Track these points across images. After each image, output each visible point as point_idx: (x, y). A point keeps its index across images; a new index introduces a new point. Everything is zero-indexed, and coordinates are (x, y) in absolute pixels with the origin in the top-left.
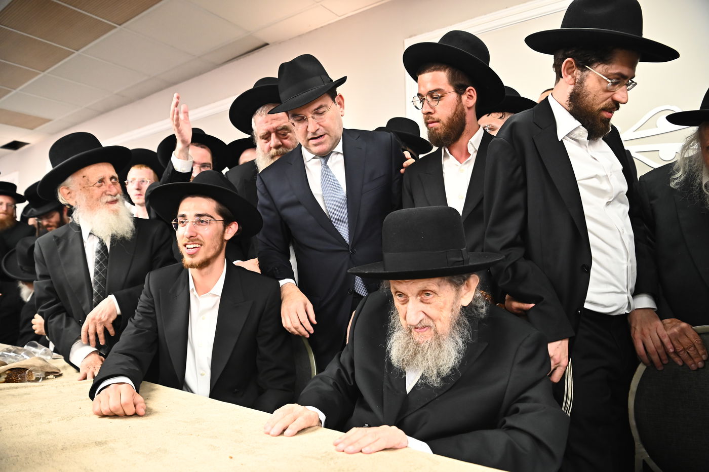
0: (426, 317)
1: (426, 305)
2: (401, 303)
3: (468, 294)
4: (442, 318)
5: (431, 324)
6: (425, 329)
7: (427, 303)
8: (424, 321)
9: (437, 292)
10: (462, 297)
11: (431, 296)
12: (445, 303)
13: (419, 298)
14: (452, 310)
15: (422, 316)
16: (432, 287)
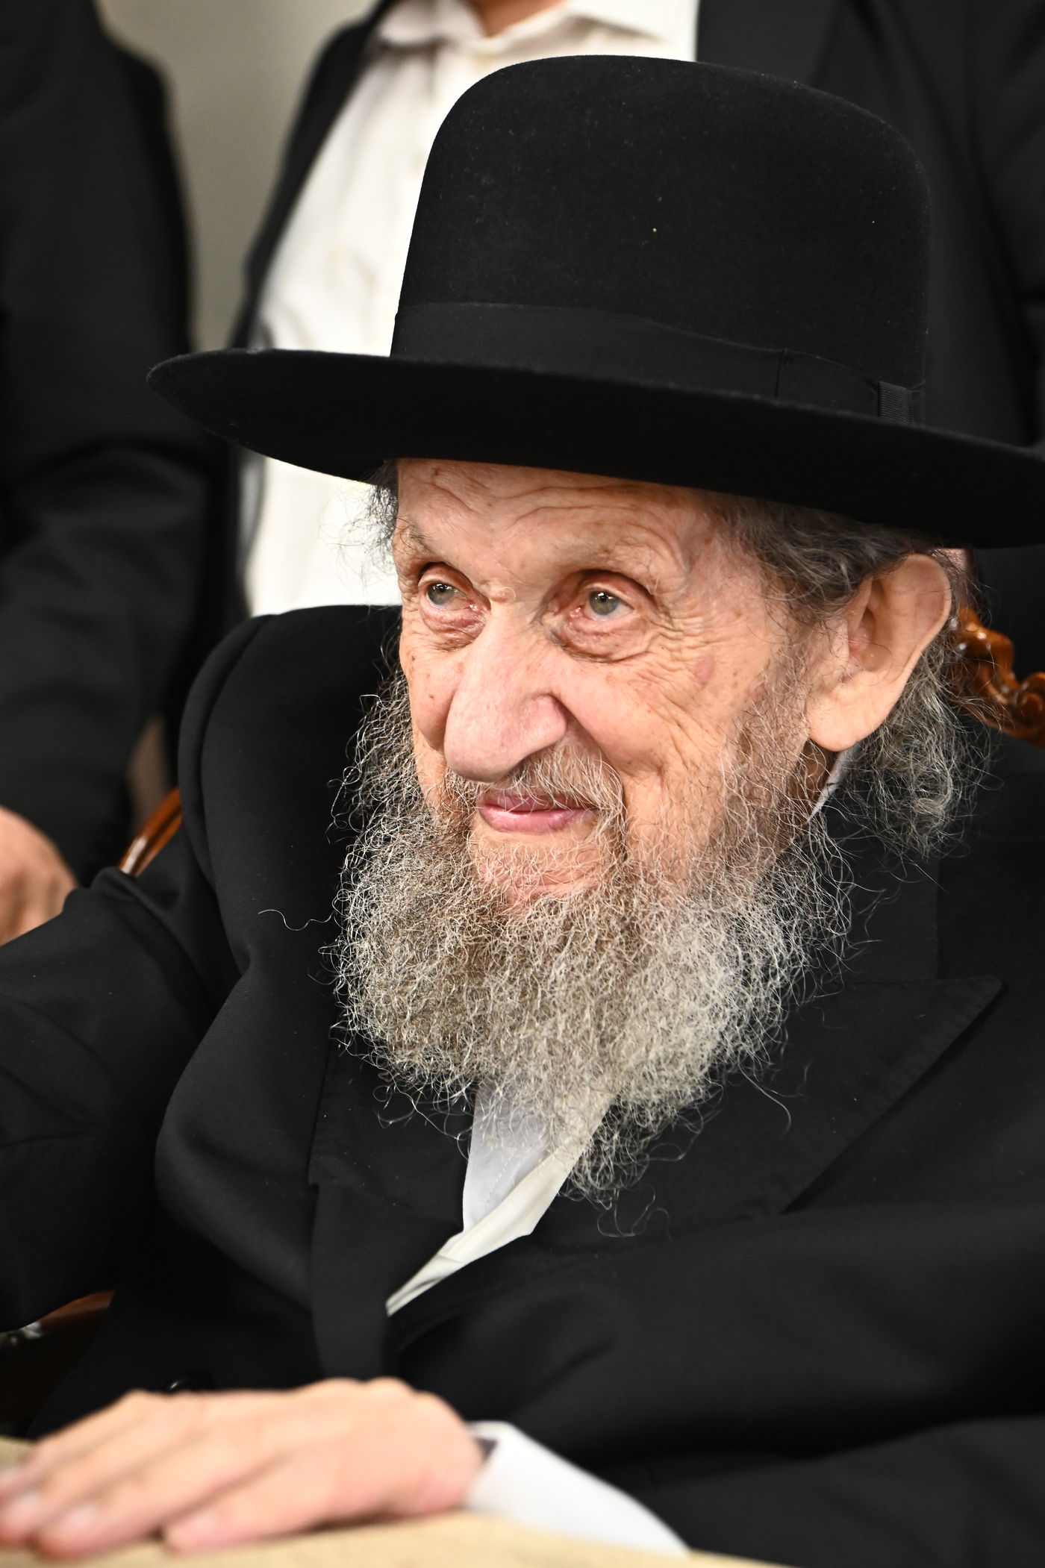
0: (571, 741)
1: (587, 664)
2: (438, 638)
3: (865, 678)
4: (675, 767)
5: (597, 786)
6: (557, 817)
7: (594, 657)
8: (556, 763)
9: (667, 599)
10: (825, 689)
11: (622, 617)
12: (704, 675)
13: (553, 621)
14: (745, 743)
15: (547, 728)
16: (646, 554)
